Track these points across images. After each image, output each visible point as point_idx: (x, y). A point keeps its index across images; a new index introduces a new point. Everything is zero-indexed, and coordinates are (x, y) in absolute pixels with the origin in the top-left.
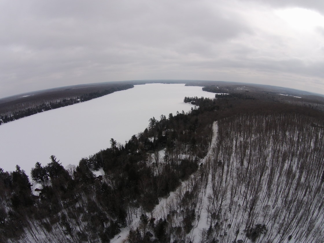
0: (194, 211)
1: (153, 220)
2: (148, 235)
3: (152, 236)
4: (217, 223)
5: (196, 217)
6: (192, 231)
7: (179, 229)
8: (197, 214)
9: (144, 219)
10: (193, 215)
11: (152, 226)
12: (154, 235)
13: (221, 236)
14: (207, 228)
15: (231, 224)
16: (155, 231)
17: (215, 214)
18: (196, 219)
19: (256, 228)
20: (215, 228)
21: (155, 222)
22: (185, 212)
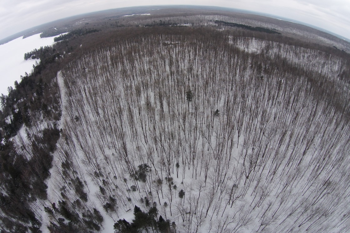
0: (78, 178)
1: (54, 205)
2: (60, 221)
3: (64, 220)
4: (104, 181)
5: (83, 183)
6: (88, 198)
7: (78, 202)
8: (81, 180)
9: (48, 210)
10: (80, 183)
11: (58, 212)
12: (65, 219)
13: (114, 190)
14: (98, 189)
15: (115, 175)
16: (62, 214)
17: (97, 173)
18: (85, 185)
19: (140, 169)
20: (105, 185)
21: (57, 206)
22: (72, 183)
